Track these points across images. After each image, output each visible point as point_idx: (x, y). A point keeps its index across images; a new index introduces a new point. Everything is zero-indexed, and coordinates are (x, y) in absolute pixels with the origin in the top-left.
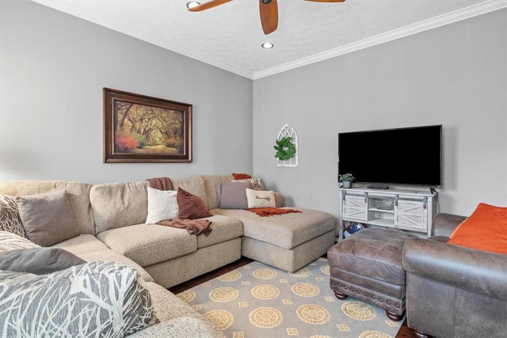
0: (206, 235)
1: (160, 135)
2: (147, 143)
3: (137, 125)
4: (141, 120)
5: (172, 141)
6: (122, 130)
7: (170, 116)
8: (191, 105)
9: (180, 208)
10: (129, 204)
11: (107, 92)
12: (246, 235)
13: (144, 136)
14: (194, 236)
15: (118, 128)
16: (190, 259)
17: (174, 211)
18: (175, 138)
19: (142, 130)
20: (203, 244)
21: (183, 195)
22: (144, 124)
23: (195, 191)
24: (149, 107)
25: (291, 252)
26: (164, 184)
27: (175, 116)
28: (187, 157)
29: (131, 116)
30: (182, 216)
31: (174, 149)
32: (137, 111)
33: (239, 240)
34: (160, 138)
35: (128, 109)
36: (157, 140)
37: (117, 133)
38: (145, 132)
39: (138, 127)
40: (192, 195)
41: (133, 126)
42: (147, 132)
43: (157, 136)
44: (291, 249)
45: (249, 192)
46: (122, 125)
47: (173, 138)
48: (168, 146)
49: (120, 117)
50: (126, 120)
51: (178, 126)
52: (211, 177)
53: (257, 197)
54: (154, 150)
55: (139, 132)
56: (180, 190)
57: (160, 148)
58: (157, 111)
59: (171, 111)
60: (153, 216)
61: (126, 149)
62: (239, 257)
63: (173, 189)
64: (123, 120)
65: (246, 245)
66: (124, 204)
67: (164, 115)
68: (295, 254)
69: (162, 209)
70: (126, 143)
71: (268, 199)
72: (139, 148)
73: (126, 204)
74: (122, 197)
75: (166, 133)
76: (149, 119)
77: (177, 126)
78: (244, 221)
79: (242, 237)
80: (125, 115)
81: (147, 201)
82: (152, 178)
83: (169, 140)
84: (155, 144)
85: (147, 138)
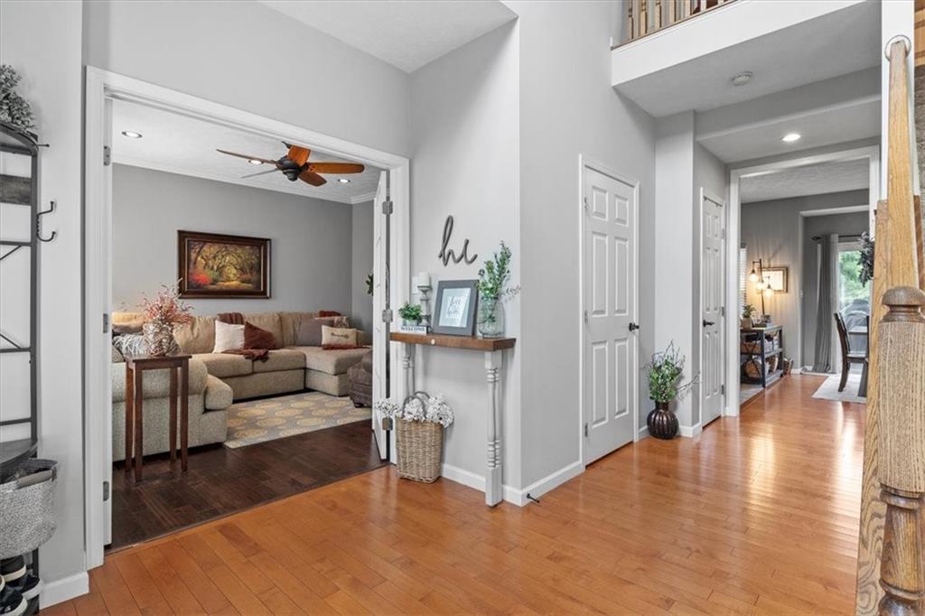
0: (264, 362)
1: (234, 271)
2: (221, 279)
3: (211, 263)
4: (214, 258)
5: (248, 276)
6: (195, 267)
7: (245, 253)
8: (270, 240)
9: (246, 339)
10: (198, 336)
11: (180, 233)
12: (308, 366)
13: (218, 273)
14: (250, 361)
15: (191, 266)
16: (246, 380)
17: (240, 342)
18: (251, 274)
19: (215, 267)
20: (260, 369)
21: (250, 329)
22: (217, 261)
23: (267, 326)
24: (222, 245)
25: (336, 378)
26: (234, 318)
27: (251, 251)
28: (264, 293)
29: (204, 254)
30: (246, 346)
31: (250, 285)
32: (209, 250)
33: (303, 371)
34: (234, 274)
35: (201, 249)
36: (231, 276)
37: (191, 271)
38: (218, 269)
39: (211, 264)
40: (259, 329)
41: (206, 264)
42: (220, 269)
43: (232, 272)
44: (335, 375)
45: (325, 329)
46: (195, 263)
47: (249, 274)
48: (243, 282)
49: (193, 256)
50: (199, 258)
51: (255, 261)
52: (290, 314)
53: (333, 334)
54: (228, 286)
55: (212, 269)
56: (248, 324)
57: (234, 283)
58: (231, 248)
59: (247, 247)
60: (219, 346)
61: (199, 286)
62: (303, 388)
63: (242, 323)
64: (196, 259)
65: (309, 375)
66: (193, 334)
67: (239, 251)
68: (340, 380)
69: (228, 340)
70: (198, 281)
71: (347, 337)
72: (213, 284)
73: (195, 335)
74: (192, 328)
75: (241, 269)
76: (223, 256)
77: (253, 262)
78: (307, 354)
79: (305, 369)
80: (199, 253)
81: (214, 334)
82: (222, 312)
83: (244, 276)
84: (229, 280)
85: (221, 275)
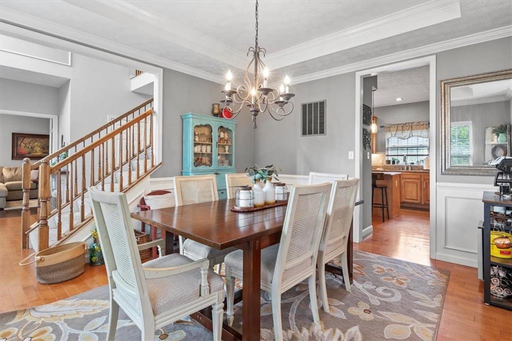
1: (39, 149)
2: (33, 152)
3: (28, 146)
4: (29, 143)
5: (46, 151)
6: (20, 147)
11: (13, 134)
15: (18, 147)
22: (31, 145)
24: (33, 138)
29: (24, 142)
32: (27, 140)
35: (23, 140)
36: (38, 150)
37: (18, 149)
38: (31, 148)
41: (25, 146)
42: (32, 148)
43: (38, 149)
48: (44, 153)
49: (19, 143)
54: (36, 155)
55: (28, 148)
57: (39, 153)
58: (38, 139)
64: (21, 144)
67: (42, 140)
70: (21, 152)
72: (28, 154)
73: (16, 174)
75: (43, 148)
76: (34, 143)
80: (22, 142)
83: (44, 151)
84: (37, 152)
85: (32, 150)
